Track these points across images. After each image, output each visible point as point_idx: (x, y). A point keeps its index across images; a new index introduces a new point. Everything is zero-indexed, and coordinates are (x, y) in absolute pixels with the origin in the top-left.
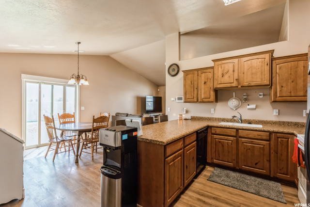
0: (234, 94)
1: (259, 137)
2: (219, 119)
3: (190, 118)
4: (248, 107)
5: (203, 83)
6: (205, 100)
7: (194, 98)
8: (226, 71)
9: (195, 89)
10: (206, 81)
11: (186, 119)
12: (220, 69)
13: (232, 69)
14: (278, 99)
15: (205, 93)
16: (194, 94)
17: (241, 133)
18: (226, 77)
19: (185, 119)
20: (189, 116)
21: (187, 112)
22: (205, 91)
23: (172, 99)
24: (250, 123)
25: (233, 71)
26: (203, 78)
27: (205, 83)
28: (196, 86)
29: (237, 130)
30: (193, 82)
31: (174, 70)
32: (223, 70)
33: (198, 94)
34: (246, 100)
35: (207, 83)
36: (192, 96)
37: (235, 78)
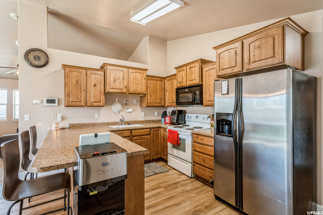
0: (117, 99)
1: (145, 133)
2: (104, 123)
3: (68, 126)
4: (128, 111)
5: (93, 85)
6: (95, 104)
7: (80, 102)
8: (118, 77)
9: (82, 90)
10: (96, 83)
11: (63, 129)
12: (112, 74)
13: (122, 77)
14: (149, 104)
15: (95, 96)
16: (81, 97)
17: (134, 133)
18: (117, 82)
19: (61, 129)
20: (66, 124)
21: (63, 119)
22: (95, 94)
23: (35, 102)
24: (130, 124)
25: (123, 79)
26: (93, 80)
27: (95, 85)
28: (83, 87)
29: (131, 130)
30: (79, 82)
31: (38, 58)
32: (115, 76)
33: (86, 97)
34: (126, 104)
35: (97, 86)
36: (78, 98)
37: (125, 86)
